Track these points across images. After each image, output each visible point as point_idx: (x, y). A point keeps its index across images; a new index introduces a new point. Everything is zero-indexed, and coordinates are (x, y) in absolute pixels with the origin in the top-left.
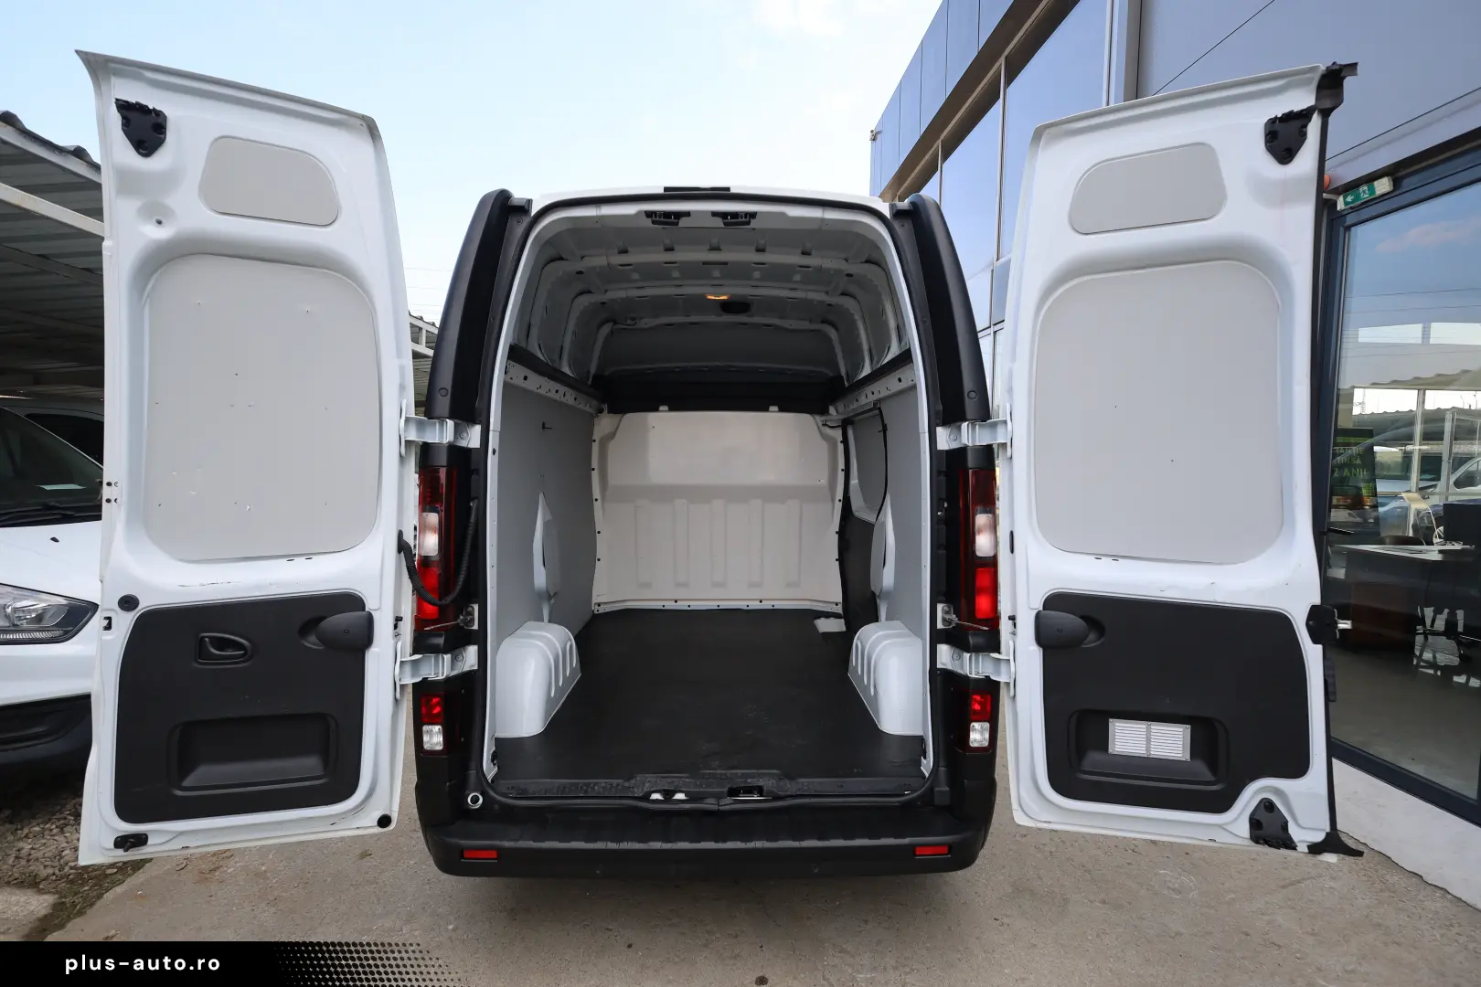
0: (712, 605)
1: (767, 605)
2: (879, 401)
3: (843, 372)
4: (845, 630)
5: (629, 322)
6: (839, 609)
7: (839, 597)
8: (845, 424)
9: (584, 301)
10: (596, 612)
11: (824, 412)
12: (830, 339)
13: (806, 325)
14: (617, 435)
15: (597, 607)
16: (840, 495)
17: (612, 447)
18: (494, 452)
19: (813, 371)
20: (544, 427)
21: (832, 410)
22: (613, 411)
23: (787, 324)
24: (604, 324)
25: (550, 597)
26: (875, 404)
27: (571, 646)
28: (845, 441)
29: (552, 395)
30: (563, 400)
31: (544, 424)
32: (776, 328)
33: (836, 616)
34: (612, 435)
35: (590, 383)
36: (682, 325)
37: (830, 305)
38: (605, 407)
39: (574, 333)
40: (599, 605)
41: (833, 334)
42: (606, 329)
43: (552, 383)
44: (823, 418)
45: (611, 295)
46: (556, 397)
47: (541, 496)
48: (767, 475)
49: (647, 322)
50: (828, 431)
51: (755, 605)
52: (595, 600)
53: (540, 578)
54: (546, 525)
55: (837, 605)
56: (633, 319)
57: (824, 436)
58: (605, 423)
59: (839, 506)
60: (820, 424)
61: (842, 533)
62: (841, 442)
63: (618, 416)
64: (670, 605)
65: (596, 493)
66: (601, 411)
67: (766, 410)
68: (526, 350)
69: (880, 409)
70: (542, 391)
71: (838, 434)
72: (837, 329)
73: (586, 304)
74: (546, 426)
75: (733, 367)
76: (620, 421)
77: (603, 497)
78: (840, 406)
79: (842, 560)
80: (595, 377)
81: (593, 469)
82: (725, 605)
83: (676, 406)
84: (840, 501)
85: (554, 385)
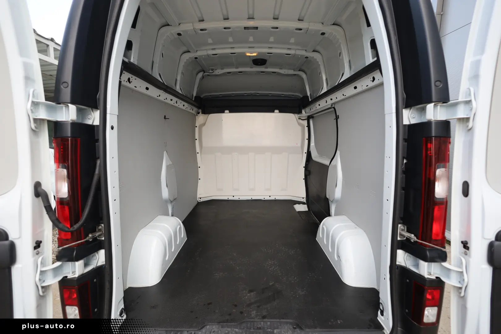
0: (249, 198)
1: (272, 198)
2: (334, 103)
3: (309, 94)
4: (307, 210)
5: (211, 71)
6: (304, 200)
7: (304, 195)
8: (309, 118)
9: (187, 56)
10: (199, 201)
11: (300, 112)
12: (302, 79)
13: (291, 72)
14: (206, 123)
15: (199, 199)
16: (306, 150)
17: (204, 129)
18: (112, 128)
19: (293, 95)
20: (165, 118)
21: (303, 112)
22: (204, 113)
23: (282, 71)
24: (199, 72)
25: (171, 202)
26: (332, 105)
27: (180, 228)
28: (309, 126)
29: (168, 101)
30: (175, 105)
31: (165, 116)
32: (279, 74)
33: (303, 203)
34: (204, 124)
35: (193, 100)
36: (235, 73)
37: (307, 57)
38: (200, 111)
39: (183, 73)
40: (200, 198)
41: (304, 76)
42: (200, 75)
43: (167, 94)
44: (299, 115)
45: (199, 54)
46: (172, 103)
47: (165, 153)
48: (267, 142)
49: (219, 72)
50: (301, 121)
51: (267, 198)
52: (198, 196)
53: (165, 193)
54: (168, 167)
55: (303, 198)
56: (212, 70)
57: (299, 124)
58: (201, 118)
59: (305, 156)
60: (298, 118)
61: (306, 167)
62: (307, 127)
63: (206, 115)
64: (231, 198)
65: (198, 150)
66: (199, 113)
67: (273, 112)
68: (151, 76)
69: (334, 108)
70: (161, 98)
71: (305, 123)
72: (306, 73)
73: (188, 58)
74: (166, 117)
75: (258, 94)
76: (207, 117)
77: (201, 152)
78: (307, 109)
79: (306, 179)
80: (195, 97)
81: (196, 139)
82: (254, 198)
83: (233, 110)
84: (306, 153)
85: (170, 97)
